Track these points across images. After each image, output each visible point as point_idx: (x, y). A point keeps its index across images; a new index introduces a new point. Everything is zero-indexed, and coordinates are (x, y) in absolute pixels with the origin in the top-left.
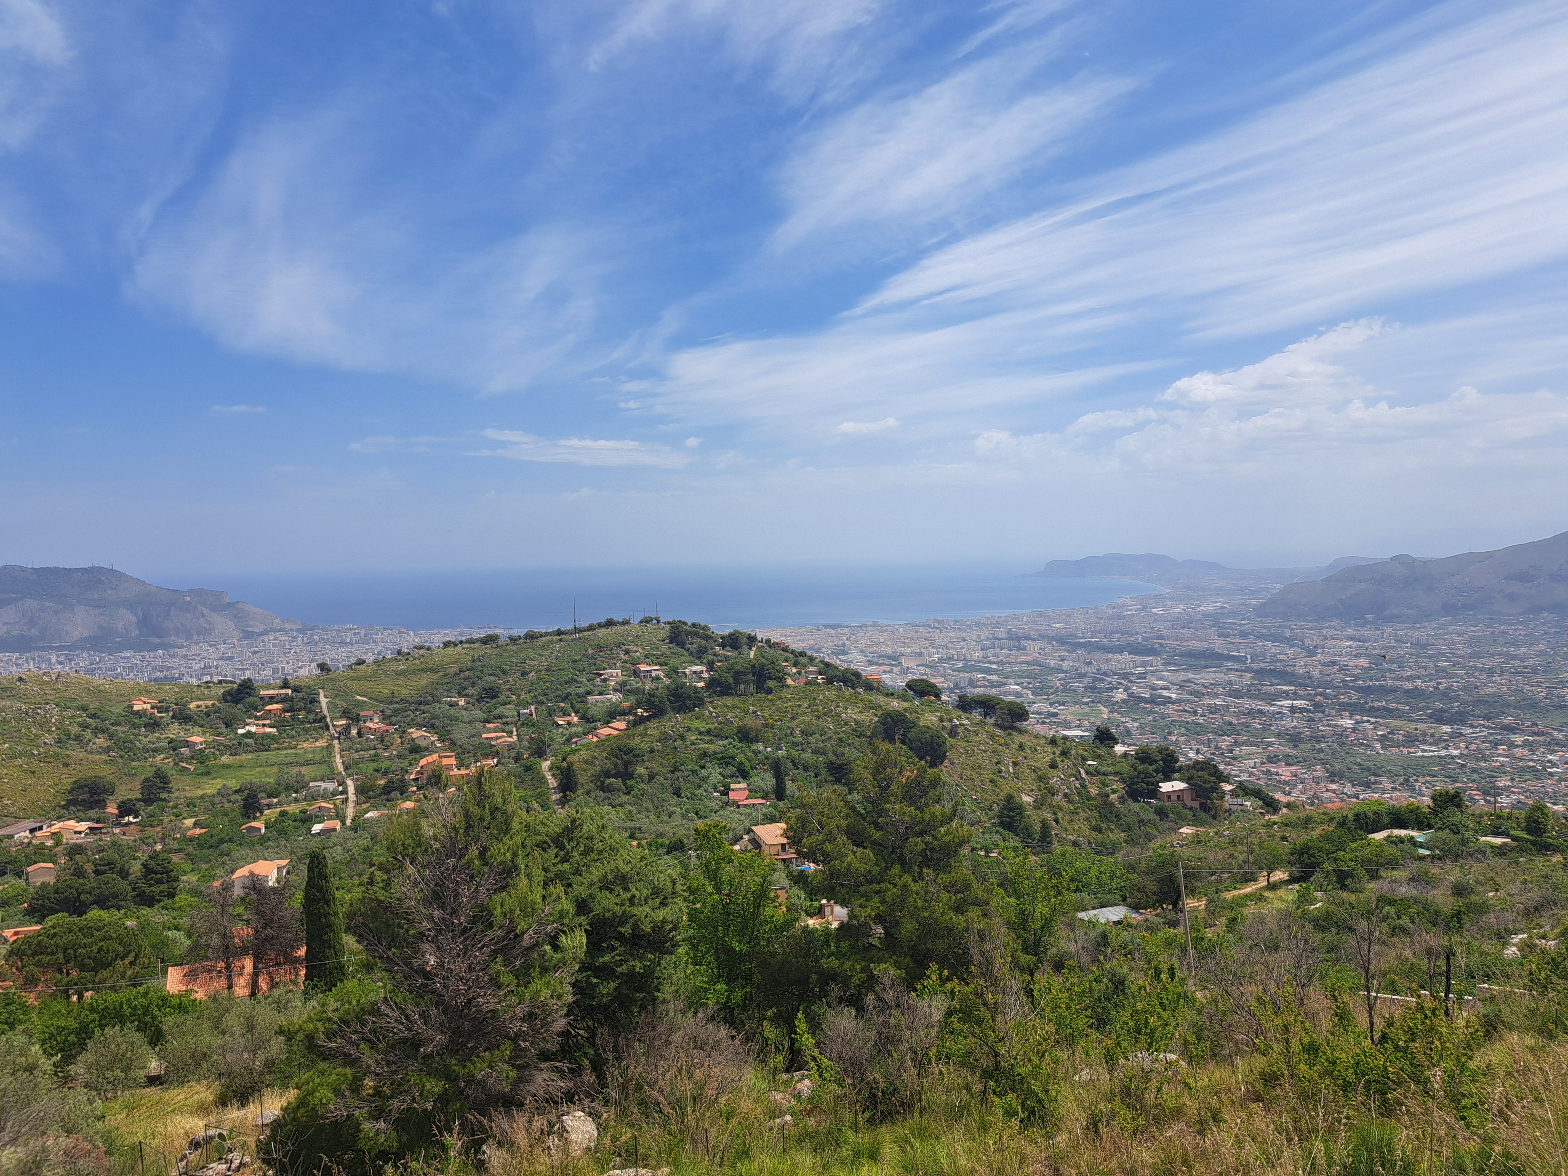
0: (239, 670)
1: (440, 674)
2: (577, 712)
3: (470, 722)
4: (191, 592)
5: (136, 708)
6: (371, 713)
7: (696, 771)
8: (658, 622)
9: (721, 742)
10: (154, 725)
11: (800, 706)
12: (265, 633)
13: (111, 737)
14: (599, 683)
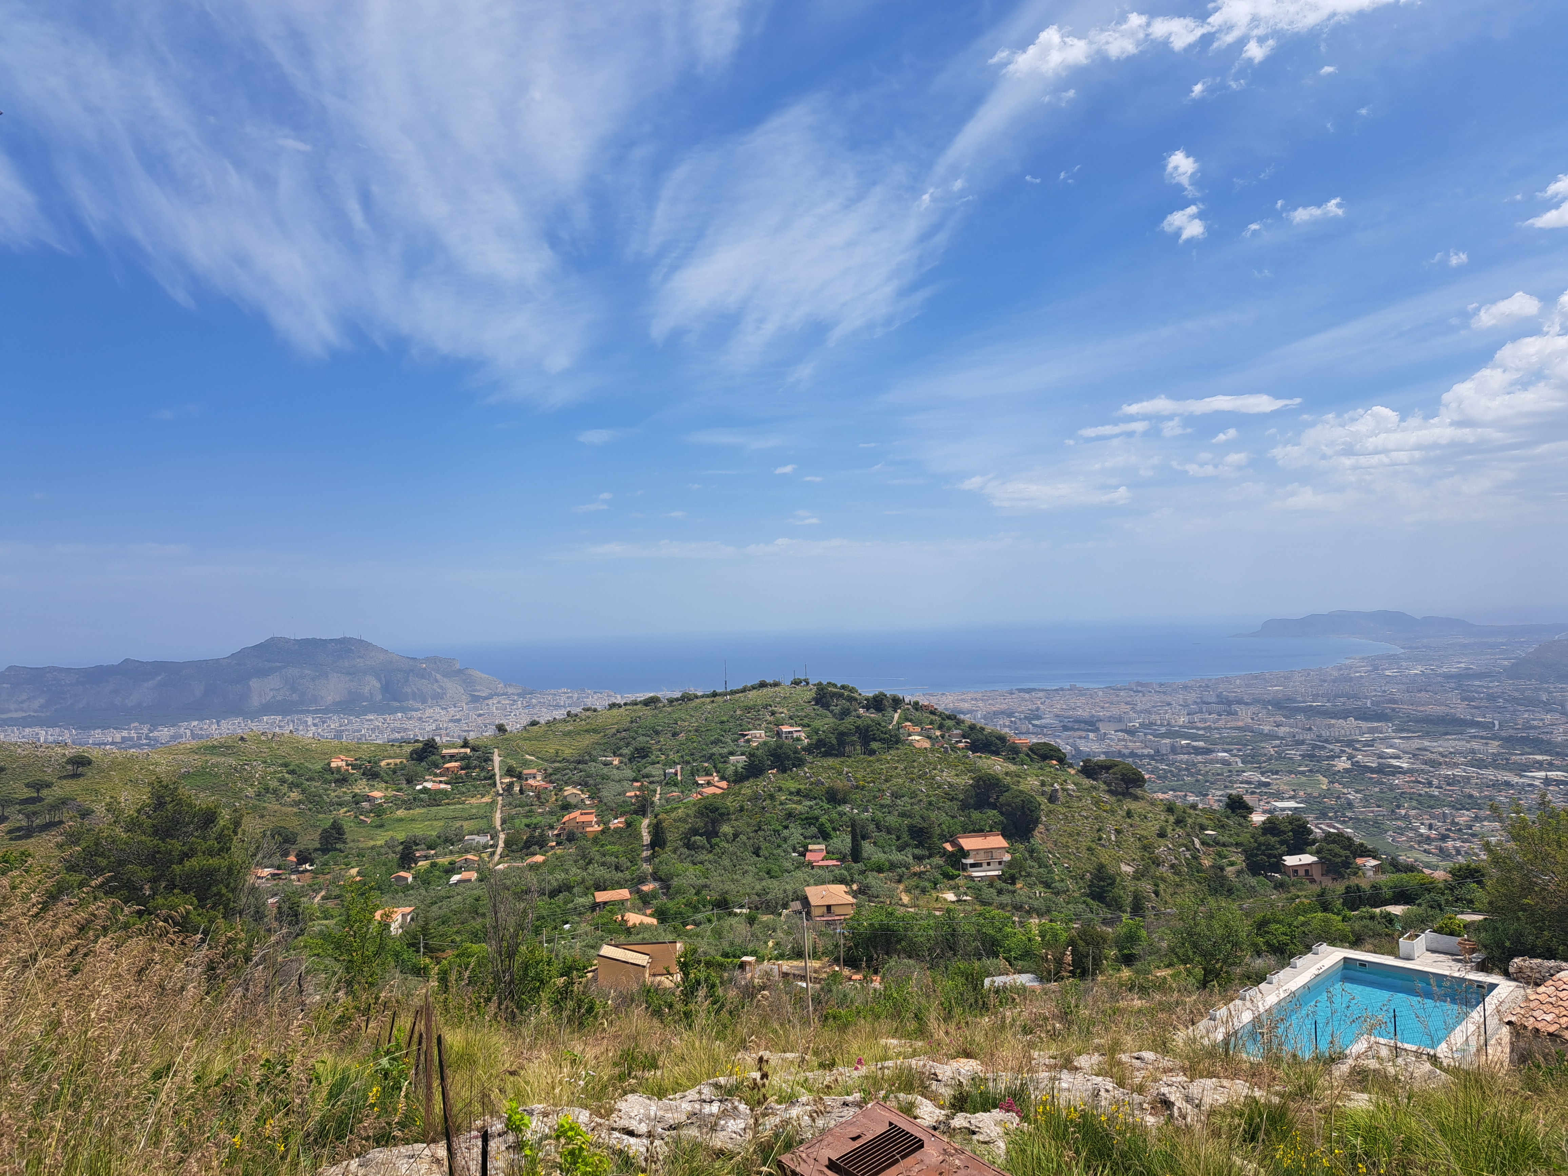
0: (465, 731)
1: (602, 734)
2: (718, 772)
3: (619, 781)
4: (427, 660)
5: (333, 765)
6: (535, 771)
7: (778, 831)
8: (808, 683)
9: (809, 803)
10: (343, 780)
11: (896, 768)
12: (490, 697)
13: (303, 791)
14: (742, 744)
